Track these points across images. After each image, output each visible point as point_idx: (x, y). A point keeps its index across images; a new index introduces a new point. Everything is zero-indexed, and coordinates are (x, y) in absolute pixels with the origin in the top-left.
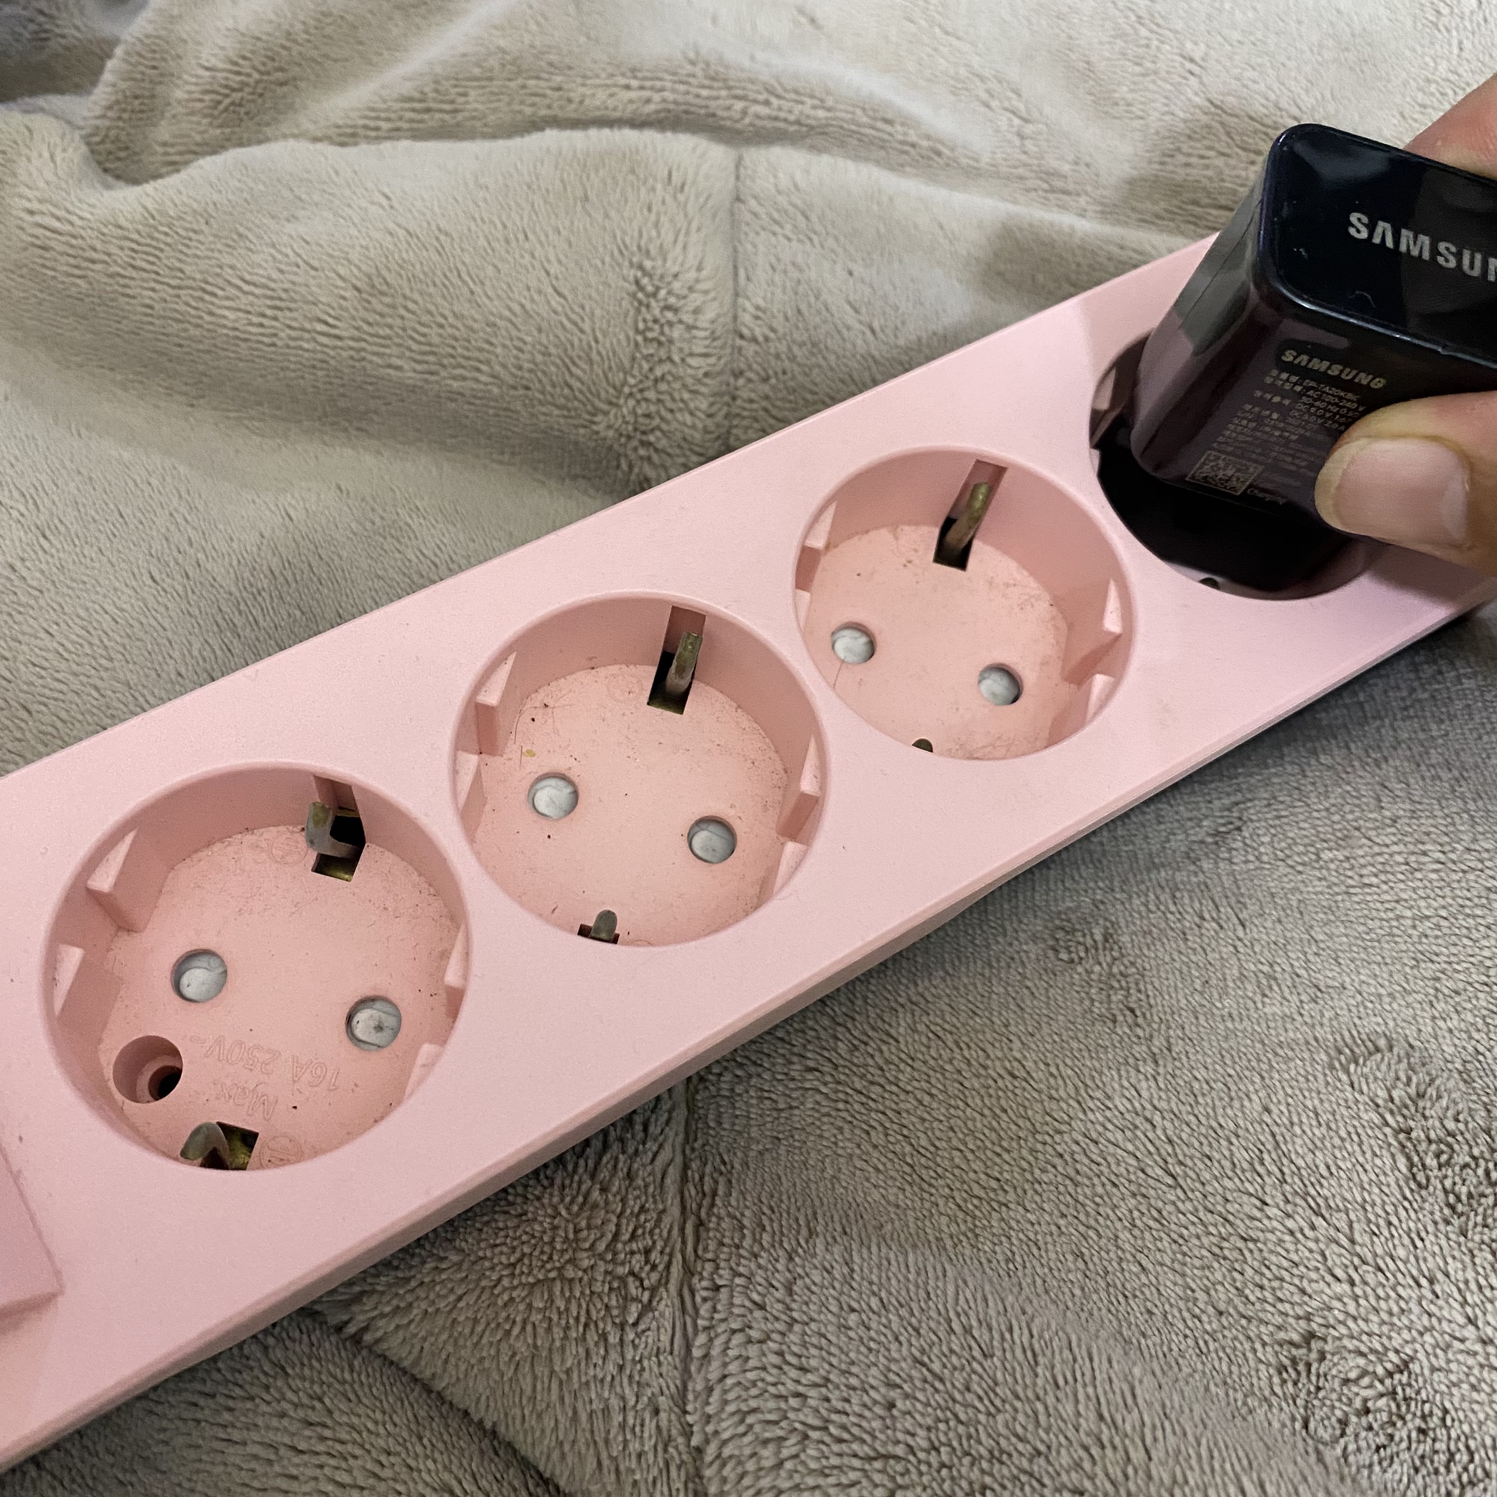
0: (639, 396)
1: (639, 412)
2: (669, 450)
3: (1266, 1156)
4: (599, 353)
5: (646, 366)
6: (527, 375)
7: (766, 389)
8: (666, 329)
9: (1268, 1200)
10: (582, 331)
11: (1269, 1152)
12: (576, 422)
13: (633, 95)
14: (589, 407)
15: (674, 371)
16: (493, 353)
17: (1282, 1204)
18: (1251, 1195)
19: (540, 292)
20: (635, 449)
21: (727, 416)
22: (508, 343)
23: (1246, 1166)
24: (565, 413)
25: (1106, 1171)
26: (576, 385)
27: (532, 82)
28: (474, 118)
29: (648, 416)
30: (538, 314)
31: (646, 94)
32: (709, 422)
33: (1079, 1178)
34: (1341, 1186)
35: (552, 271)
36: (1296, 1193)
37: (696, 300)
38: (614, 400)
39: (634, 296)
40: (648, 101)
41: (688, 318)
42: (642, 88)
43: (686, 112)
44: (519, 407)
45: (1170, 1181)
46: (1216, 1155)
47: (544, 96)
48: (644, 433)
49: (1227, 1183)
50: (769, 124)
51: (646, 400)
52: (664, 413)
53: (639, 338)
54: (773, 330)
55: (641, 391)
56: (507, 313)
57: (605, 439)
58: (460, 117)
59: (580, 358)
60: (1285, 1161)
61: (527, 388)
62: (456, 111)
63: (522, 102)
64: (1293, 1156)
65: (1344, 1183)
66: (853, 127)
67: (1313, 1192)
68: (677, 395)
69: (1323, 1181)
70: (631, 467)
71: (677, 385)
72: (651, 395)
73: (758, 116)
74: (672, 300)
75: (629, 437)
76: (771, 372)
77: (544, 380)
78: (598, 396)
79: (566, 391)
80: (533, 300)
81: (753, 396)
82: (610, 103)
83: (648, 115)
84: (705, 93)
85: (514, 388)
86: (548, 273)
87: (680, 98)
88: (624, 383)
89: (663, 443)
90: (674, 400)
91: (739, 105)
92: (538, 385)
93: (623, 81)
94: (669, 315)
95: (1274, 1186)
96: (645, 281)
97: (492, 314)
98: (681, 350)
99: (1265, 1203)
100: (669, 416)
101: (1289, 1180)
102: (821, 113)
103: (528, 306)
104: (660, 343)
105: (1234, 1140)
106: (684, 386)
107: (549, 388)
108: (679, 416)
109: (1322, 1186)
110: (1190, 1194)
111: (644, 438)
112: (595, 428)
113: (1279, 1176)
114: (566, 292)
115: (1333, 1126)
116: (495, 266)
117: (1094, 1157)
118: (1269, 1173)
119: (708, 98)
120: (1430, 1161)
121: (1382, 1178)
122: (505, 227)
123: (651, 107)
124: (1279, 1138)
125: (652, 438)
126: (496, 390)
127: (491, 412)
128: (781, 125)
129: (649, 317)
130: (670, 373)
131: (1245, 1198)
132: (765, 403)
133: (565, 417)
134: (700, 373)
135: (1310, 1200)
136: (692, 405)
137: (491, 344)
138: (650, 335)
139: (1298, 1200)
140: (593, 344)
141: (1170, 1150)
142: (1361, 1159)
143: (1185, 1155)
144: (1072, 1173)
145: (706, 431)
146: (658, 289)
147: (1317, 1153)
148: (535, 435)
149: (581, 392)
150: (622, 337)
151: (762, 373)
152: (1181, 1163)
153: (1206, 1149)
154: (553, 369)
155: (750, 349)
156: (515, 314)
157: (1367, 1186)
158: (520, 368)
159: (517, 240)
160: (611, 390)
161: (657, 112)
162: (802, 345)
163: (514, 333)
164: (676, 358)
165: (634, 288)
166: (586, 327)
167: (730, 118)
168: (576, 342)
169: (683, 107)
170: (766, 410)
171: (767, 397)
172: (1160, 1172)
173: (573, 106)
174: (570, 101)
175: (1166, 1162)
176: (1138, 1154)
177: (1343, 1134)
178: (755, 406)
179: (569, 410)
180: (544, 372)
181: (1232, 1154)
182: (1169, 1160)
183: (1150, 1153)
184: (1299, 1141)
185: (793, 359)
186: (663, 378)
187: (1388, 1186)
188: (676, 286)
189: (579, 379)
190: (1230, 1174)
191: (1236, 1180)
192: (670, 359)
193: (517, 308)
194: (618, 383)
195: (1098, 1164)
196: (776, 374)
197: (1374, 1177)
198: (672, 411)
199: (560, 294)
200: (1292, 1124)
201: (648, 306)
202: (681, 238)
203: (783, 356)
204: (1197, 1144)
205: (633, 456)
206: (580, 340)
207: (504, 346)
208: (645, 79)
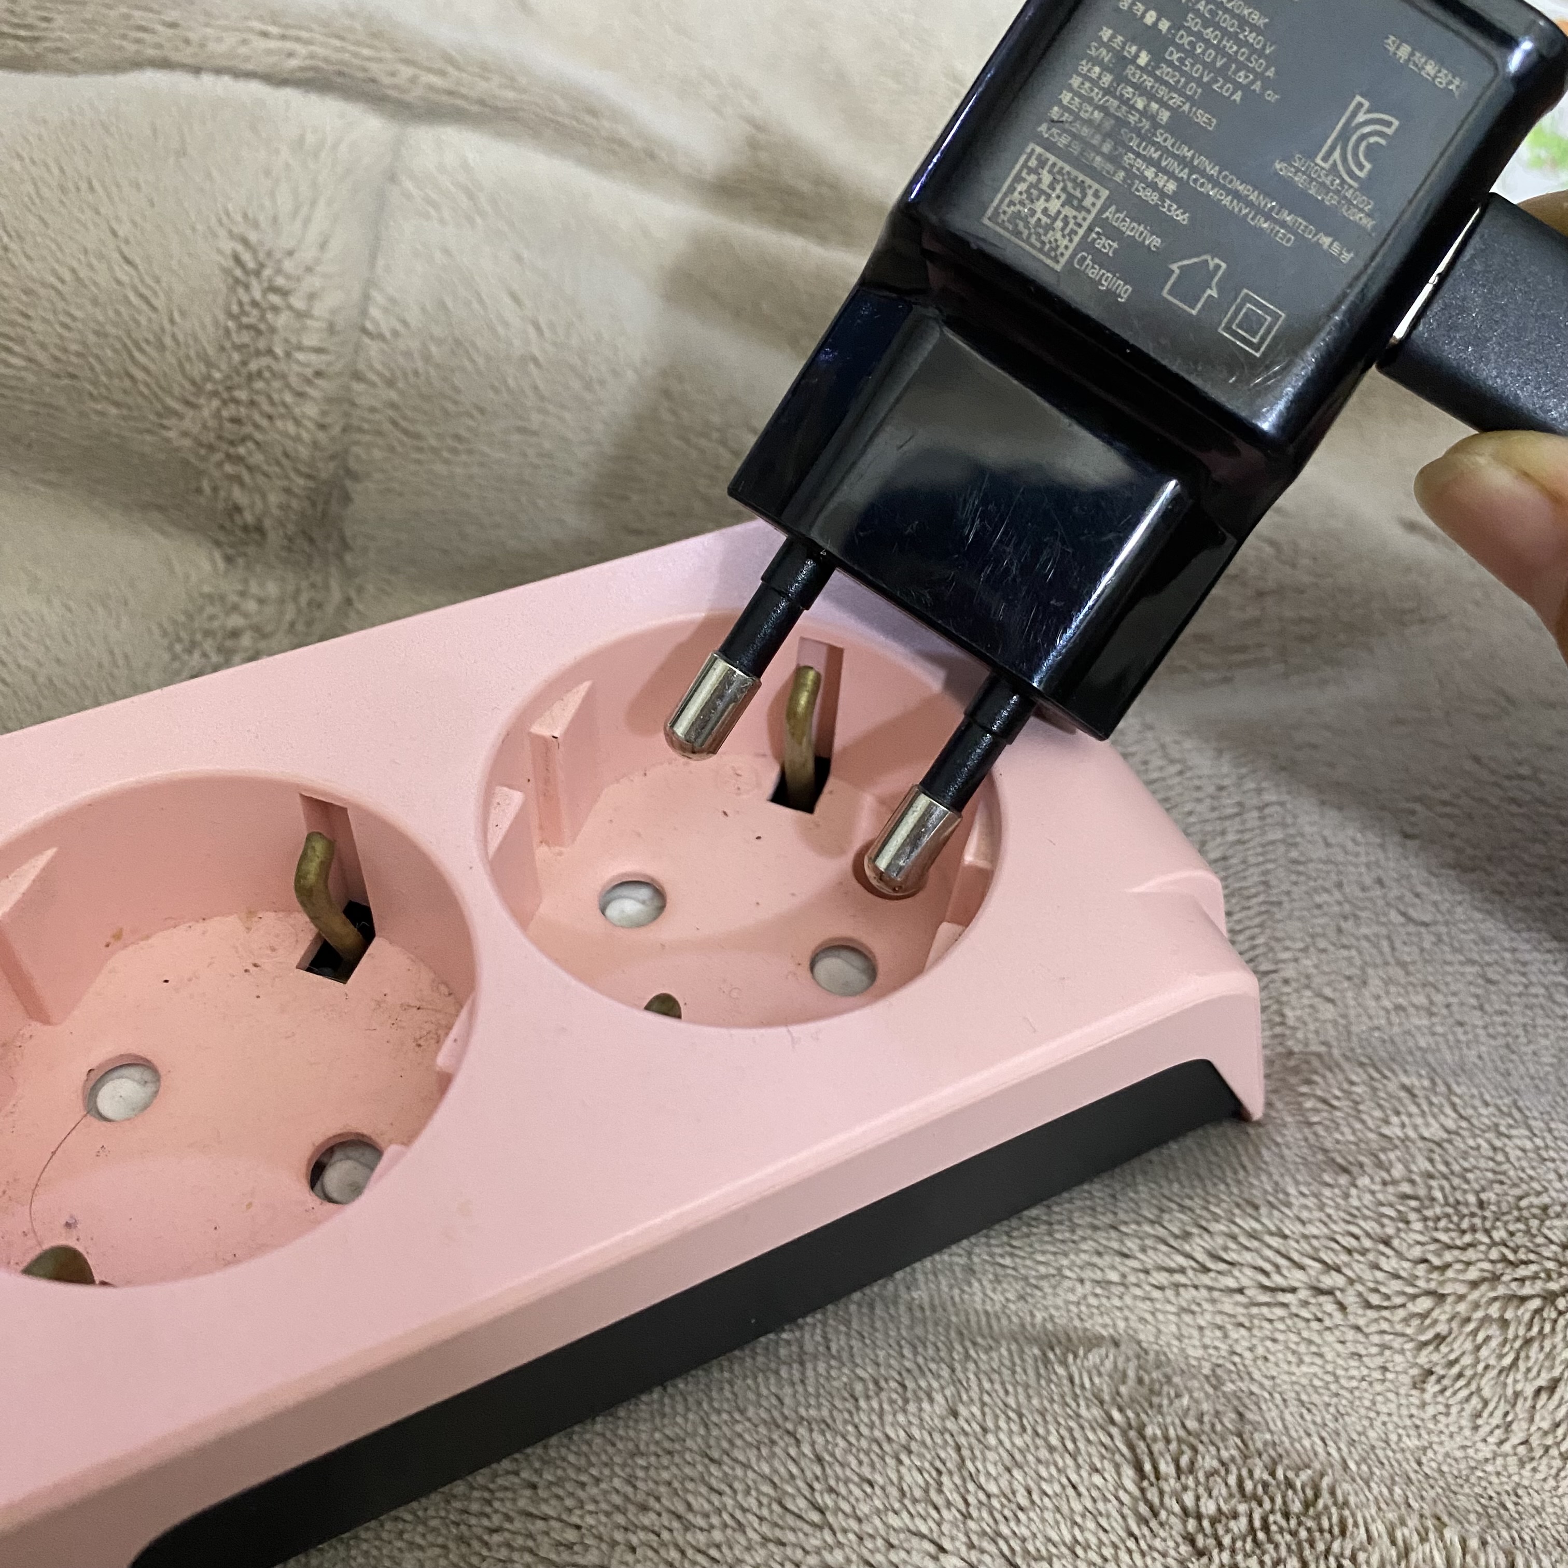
0: (225, 395)
1: (225, 413)
2: (265, 467)
3: (945, 1479)
4: (174, 337)
5: (236, 357)
6: (74, 359)
7: (393, 395)
8: (270, 316)
9: (947, 1544)
10: (154, 309)
11: (950, 1473)
12: (140, 425)
13: (273, 44)
14: (159, 407)
15: (275, 366)
16: (29, 329)
17: (963, 1550)
18: (922, 1536)
19: (101, 257)
20: (220, 465)
21: (345, 430)
22: (50, 316)
23: (918, 1493)
24: (125, 412)
25: (729, 1502)
26: (139, 375)
27: (137, 14)
28: (58, 50)
29: (236, 421)
30: (95, 284)
31: (289, 45)
32: (321, 436)
33: (690, 1517)
34: (1043, 1520)
35: (121, 233)
36: (984, 1533)
37: (313, 282)
38: (192, 399)
39: (227, 272)
40: (291, 55)
41: (298, 303)
42: (283, 37)
43: (340, 74)
44: (62, 401)
45: (815, 1517)
46: (879, 1479)
47: (153, 32)
48: (232, 443)
49: (893, 1520)
50: (445, 99)
51: (236, 402)
52: (257, 417)
53: (231, 324)
54: (405, 323)
55: (229, 389)
56: (52, 280)
57: (178, 450)
58: (39, 47)
59: (147, 341)
60: (971, 1486)
61: (73, 376)
62: (37, 39)
63: (124, 37)
64: (982, 1480)
65: (1048, 1515)
66: (548, 115)
67: (1005, 1531)
68: (276, 397)
69: (1020, 1515)
70: (215, 489)
71: (277, 384)
72: (242, 395)
73: (431, 88)
74: (280, 281)
75: (211, 448)
76: (399, 374)
77: (98, 368)
78: (170, 393)
79: (127, 383)
80: (91, 266)
81: (374, 403)
82: (243, 50)
83: (293, 71)
84: (366, 52)
85: (58, 376)
86: (114, 234)
87: (335, 56)
88: (208, 378)
89: (257, 458)
90: (272, 403)
91: (406, 72)
92: (89, 374)
93: (257, 25)
94: (275, 299)
95: (954, 1524)
96: (247, 257)
97: (33, 280)
98: (286, 341)
99: (942, 1549)
100: (264, 423)
101: (975, 1514)
102: (511, 95)
103: (83, 273)
104: (259, 332)
105: (904, 1457)
106: (288, 386)
107: (104, 379)
108: (279, 424)
109: (1018, 1521)
110: (840, 1537)
111: (232, 450)
112: (165, 433)
113: (962, 1507)
114: (138, 261)
115: (1041, 1431)
116: (41, 218)
117: (714, 1482)
118: (949, 1504)
119: (369, 59)
120: (1167, 1468)
121: (1101, 1505)
122: (62, 170)
123: (293, 63)
124: (966, 1453)
125: (242, 450)
126: (31, 378)
127: (28, 407)
128: (460, 102)
129: (246, 299)
130: (269, 368)
131: (915, 1541)
132: (391, 413)
133: (124, 418)
134: (309, 372)
135: (1002, 1543)
136: (297, 411)
137: (27, 317)
138: (245, 320)
139: (986, 1545)
140: (167, 326)
141: (818, 1471)
142: (1074, 1478)
143: (838, 1479)
144: (681, 1508)
145: (315, 444)
146: (262, 266)
147: (1016, 1473)
148: (86, 443)
149: (147, 385)
150: (208, 320)
151: (387, 374)
152: (831, 1490)
153: (866, 1471)
154: (109, 353)
155: (373, 348)
156: (63, 281)
157: (1079, 1519)
158: (65, 350)
159: (78, 189)
160: (187, 385)
161: (302, 69)
162: (440, 342)
163: (61, 305)
164: (279, 351)
165: (230, 263)
166: (159, 303)
167: (395, 87)
168: (143, 321)
169: (336, 68)
170: (395, 423)
171: (393, 405)
172: (802, 1503)
173: (189, 50)
174: (187, 41)
175: (812, 1489)
176: (776, 1479)
177: (1054, 1440)
178: (377, 417)
179: (129, 408)
180: (97, 357)
181: (901, 1478)
182: (817, 1486)
183: (792, 1476)
184: (991, 1456)
185: (427, 358)
186: (259, 374)
187: (1108, 1516)
188: (288, 265)
189: (145, 370)
190: (897, 1506)
191: (905, 1515)
192: (270, 352)
193: (68, 276)
194: (198, 379)
195: (720, 1493)
196: (405, 375)
197: (1089, 1505)
198: (270, 418)
199: (128, 261)
200: (985, 1430)
201: (247, 287)
202: (305, 210)
203: (416, 355)
204: (854, 1463)
205: (216, 474)
206: (150, 320)
207: (45, 321)
208: (287, 26)
